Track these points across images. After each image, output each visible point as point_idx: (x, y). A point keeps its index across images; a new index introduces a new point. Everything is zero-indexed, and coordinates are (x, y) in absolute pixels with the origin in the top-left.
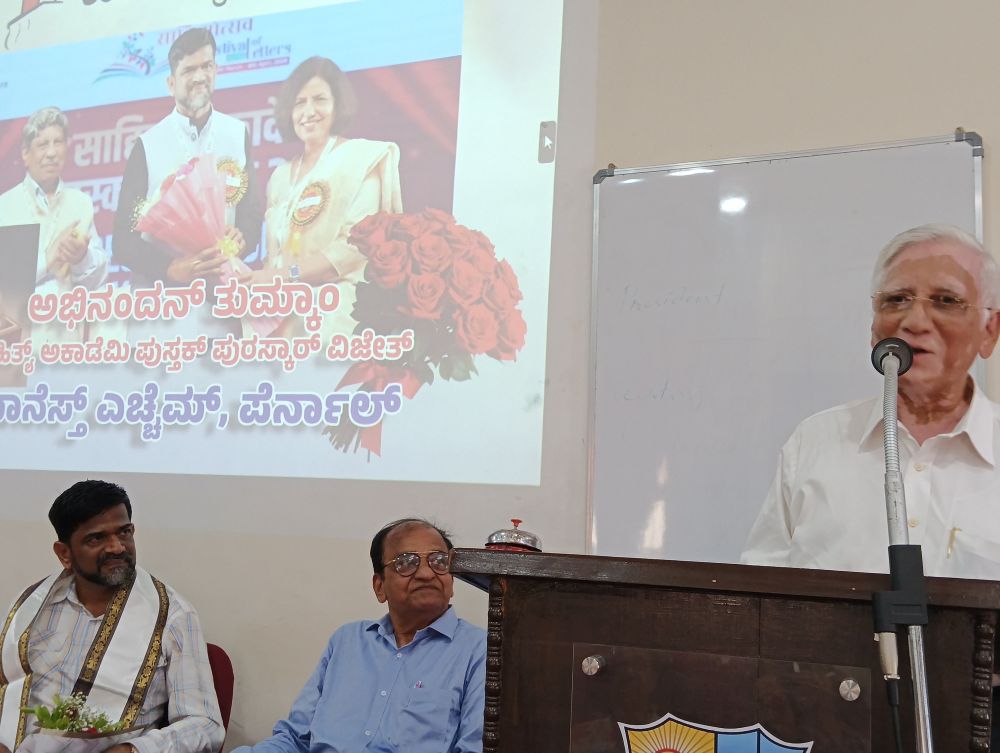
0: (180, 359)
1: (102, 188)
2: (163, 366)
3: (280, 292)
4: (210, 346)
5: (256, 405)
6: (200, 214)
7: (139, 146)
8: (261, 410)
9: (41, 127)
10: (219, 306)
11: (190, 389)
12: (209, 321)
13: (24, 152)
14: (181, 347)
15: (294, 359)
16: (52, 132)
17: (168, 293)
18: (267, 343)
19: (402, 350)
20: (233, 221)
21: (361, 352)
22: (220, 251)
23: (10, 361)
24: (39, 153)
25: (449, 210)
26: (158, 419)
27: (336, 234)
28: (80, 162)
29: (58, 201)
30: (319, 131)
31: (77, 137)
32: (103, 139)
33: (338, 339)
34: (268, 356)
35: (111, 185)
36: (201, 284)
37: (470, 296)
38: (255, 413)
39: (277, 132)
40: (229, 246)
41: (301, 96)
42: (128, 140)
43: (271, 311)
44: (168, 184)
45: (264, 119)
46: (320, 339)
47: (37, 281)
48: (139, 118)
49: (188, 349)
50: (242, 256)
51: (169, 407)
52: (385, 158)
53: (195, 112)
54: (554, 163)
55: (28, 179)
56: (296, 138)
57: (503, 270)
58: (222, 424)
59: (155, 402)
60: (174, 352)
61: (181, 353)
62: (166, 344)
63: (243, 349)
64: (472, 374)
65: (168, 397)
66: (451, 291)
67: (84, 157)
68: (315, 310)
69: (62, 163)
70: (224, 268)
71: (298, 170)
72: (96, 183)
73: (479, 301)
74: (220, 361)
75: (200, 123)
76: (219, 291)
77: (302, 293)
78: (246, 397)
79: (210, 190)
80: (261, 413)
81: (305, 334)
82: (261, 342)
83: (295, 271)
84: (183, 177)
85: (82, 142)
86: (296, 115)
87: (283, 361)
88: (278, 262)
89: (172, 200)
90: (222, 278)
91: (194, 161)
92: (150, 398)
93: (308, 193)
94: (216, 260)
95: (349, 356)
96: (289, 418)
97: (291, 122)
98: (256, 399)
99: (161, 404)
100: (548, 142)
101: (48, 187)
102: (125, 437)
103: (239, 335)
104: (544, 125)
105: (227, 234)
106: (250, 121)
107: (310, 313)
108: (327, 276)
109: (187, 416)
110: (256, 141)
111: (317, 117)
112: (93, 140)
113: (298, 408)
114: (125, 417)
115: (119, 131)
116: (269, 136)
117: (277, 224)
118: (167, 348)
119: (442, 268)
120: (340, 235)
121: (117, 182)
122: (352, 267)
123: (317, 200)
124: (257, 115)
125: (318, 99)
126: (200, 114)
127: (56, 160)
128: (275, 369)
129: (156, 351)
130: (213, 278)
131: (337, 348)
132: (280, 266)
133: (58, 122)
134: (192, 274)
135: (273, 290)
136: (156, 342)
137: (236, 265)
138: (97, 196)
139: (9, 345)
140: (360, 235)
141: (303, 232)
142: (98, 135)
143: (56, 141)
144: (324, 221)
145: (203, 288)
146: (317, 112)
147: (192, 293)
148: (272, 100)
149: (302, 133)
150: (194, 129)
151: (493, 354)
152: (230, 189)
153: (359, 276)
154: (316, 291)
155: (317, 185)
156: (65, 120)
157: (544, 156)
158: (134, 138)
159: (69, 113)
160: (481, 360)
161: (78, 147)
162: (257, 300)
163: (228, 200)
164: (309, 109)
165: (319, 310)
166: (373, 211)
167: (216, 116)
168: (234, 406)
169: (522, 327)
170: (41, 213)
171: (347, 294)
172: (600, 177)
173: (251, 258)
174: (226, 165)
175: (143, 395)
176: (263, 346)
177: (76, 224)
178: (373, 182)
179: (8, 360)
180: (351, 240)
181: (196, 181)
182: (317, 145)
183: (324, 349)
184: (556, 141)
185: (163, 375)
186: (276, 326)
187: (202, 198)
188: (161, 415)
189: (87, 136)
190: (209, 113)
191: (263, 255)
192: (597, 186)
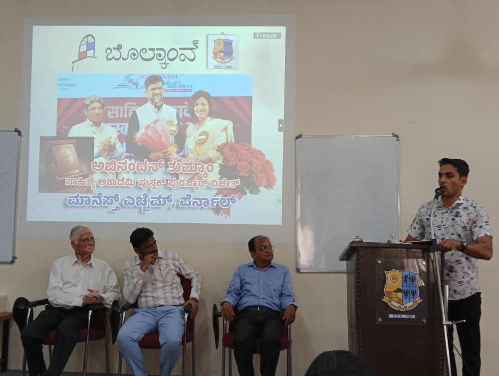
0: (156, 186)
1: (120, 126)
2: (149, 188)
3: (192, 165)
4: (167, 182)
5: (186, 201)
6: (161, 138)
7: (134, 114)
8: (187, 203)
9: (92, 102)
10: (170, 169)
11: (160, 195)
12: (167, 174)
13: (85, 110)
14: (156, 182)
15: (199, 187)
16: (97, 105)
17: (149, 164)
18: (189, 182)
19: (236, 185)
20: (174, 141)
21: (222, 185)
22: (169, 151)
23: (85, 185)
24: (92, 112)
25: (250, 142)
26: (149, 205)
27: (212, 148)
28: (109, 116)
29: (102, 130)
30: (204, 115)
31: (108, 107)
32: (119, 109)
33: (214, 181)
34: (189, 185)
35: (124, 126)
36: (163, 161)
37: (257, 170)
38: (185, 204)
39: (188, 114)
40: (173, 149)
41: (197, 102)
42: (130, 110)
43: (189, 171)
44: (147, 127)
45: (183, 109)
46: (208, 181)
47: (95, 157)
48: (134, 104)
49: (159, 182)
50: (178, 153)
51: (152, 201)
52: (228, 125)
53: (156, 104)
54: (283, 132)
55: (87, 120)
56: (196, 116)
57: (268, 162)
58: (173, 207)
59: (147, 199)
60: (153, 184)
61: (156, 184)
62: (150, 180)
63: (180, 183)
64: (259, 193)
65: (152, 198)
66: (252, 168)
67: (112, 115)
68: (205, 171)
69: (102, 116)
70: (171, 156)
71: (197, 127)
72: (118, 125)
73: (261, 171)
74: (171, 187)
76: (169, 164)
77: (200, 166)
78: (181, 198)
79: (164, 131)
80: (188, 203)
81: (202, 179)
82: (187, 181)
83: (197, 159)
84: (153, 125)
85: (110, 109)
86: (195, 109)
87: (195, 187)
88: (191, 156)
89: (149, 132)
90: (171, 160)
91: (157, 120)
92: (145, 198)
93: (201, 134)
94: (167, 154)
95: (218, 186)
96: (198, 205)
97: (194, 111)
98: (186, 199)
99: (149, 200)
100: (281, 125)
101: (97, 124)
102: (136, 211)
103: (178, 178)
104: (279, 120)
105: (172, 145)
106: (178, 109)
107: (204, 172)
108: (209, 161)
109: (160, 204)
110: (181, 116)
111: (203, 110)
112: (115, 110)
113: (201, 202)
114: (135, 204)
115: (126, 108)
116: (185, 114)
117: (190, 143)
118: (151, 182)
119: (249, 161)
120: (213, 149)
121: (127, 125)
122: (218, 159)
123: (204, 137)
124: (181, 107)
125: (203, 104)
126: (158, 105)
127: (99, 115)
128: (192, 190)
129: (146, 182)
130: (167, 160)
131: (214, 184)
132: (192, 157)
133: (99, 101)
134: (158, 158)
135: (190, 164)
136: (146, 180)
137: (176, 156)
138: (118, 129)
139: (84, 179)
140: (220, 149)
141: (200, 146)
142: (117, 108)
143: (99, 108)
144: (207, 143)
145: (163, 163)
146: (203, 108)
147: (159, 164)
148: (186, 103)
149: (198, 115)
150: (156, 110)
151: (266, 187)
152: (172, 131)
153: (220, 162)
154: (205, 166)
155: (204, 132)
156: (102, 101)
157: (280, 130)
158: (132, 110)
159: (103, 99)
160: (262, 189)
161: (109, 111)
162: (184, 167)
163: (171, 134)
164: (200, 107)
165: (207, 172)
166: (225, 142)
167: (164, 106)
168: (178, 201)
169: (275, 180)
170: (94, 133)
171: (217, 167)
172: (297, 138)
173: (181, 154)
174: (170, 123)
175: (142, 197)
176: (187, 182)
177: (110, 138)
178: (224, 133)
179: (84, 184)
180: (217, 150)
181: (158, 127)
182: (204, 119)
183: (209, 184)
184: (284, 125)
185: (149, 191)
186: (192, 176)
187: (161, 133)
189: (113, 108)
190: (162, 105)
191: (186, 153)
192: (297, 140)
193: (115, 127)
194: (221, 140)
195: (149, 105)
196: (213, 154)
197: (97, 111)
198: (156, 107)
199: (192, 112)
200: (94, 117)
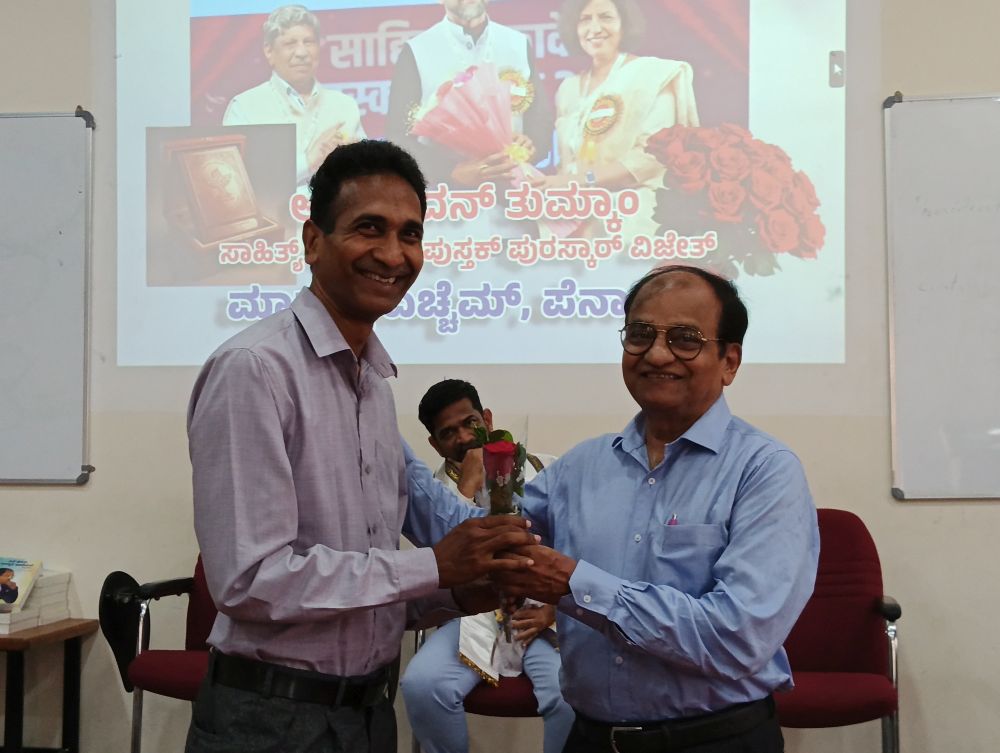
0: (474, 258)
1: (368, 91)
2: (455, 265)
3: (576, 197)
4: (505, 247)
5: (560, 299)
6: (484, 120)
7: (407, 51)
8: (565, 304)
9: (286, 25)
10: (511, 209)
11: (487, 286)
12: (501, 223)
13: (267, 49)
14: (473, 247)
15: (596, 257)
16: (299, 32)
17: (454, 196)
18: (567, 244)
19: (706, 249)
20: (521, 129)
21: (664, 252)
22: (508, 157)
23: (274, 260)
24: (287, 52)
25: (744, 122)
26: (454, 314)
27: (633, 144)
28: (336, 62)
29: (316, 103)
30: (607, 48)
31: (330, 38)
32: (364, 43)
33: (640, 240)
34: (568, 255)
35: (378, 89)
36: (491, 187)
37: (770, 203)
38: (559, 308)
39: (562, 47)
40: (518, 153)
41: (586, 12)
42: (394, 45)
43: (567, 214)
44: (444, 91)
45: (547, 33)
46: (622, 240)
47: (298, 181)
48: (405, 24)
49: (482, 249)
50: (533, 161)
51: (466, 303)
52: (678, 76)
53: (469, 22)
54: (843, 88)
55: (275, 77)
56: (584, 53)
57: (800, 179)
58: (524, 318)
59: (449, 298)
60: (466, 252)
61: (474, 253)
62: (456, 244)
63: (542, 249)
64: (776, 270)
65: (463, 294)
66: (752, 198)
67: (342, 59)
68: (615, 213)
69: (315, 64)
70: (514, 173)
71: (587, 83)
72: (361, 87)
73: (777, 208)
74: (518, 260)
75: (476, 32)
76: (511, 194)
77: (600, 198)
78: (548, 293)
79: (493, 99)
80: (565, 307)
81: (606, 235)
82: (561, 243)
83: (591, 177)
84: (460, 84)
85: (339, 44)
86: (581, 30)
87: (585, 259)
88: (572, 168)
89: (451, 106)
90: (514, 182)
91: (472, 69)
92: (444, 295)
93: (601, 104)
94: (505, 166)
95: (652, 255)
96: (594, 311)
97: (577, 39)
98: (559, 295)
99: (455, 301)
100: (837, 69)
101: (302, 87)
102: (419, 331)
103: (536, 236)
104: (833, 54)
105: (515, 140)
106: (532, 34)
107: (610, 216)
108: (626, 182)
109: (486, 310)
110: (540, 53)
111: (604, 34)
112: (351, 44)
113: (604, 303)
114: (416, 312)
115: (382, 35)
116: (553, 49)
117: (569, 132)
118: (458, 248)
119: (741, 178)
120: (637, 145)
121: (385, 86)
122: (651, 174)
123: (610, 112)
124: (539, 29)
125: (603, 16)
126: (475, 23)
127: (308, 60)
128: (578, 269)
129: (445, 250)
130: (504, 182)
131: (640, 248)
132: (575, 172)
133: (306, 21)
134: (480, 178)
135: (570, 194)
136: (445, 242)
137: (527, 170)
138: (362, 98)
140: (657, 145)
141: (597, 141)
142: (357, 38)
143: (306, 41)
145: (493, 192)
146: (604, 29)
147: (482, 195)
149: (590, 49)
150: (469, 38)
151: (796, 252)
152: (515, 97)
153: (658, 182)
154: (615, 196)
155: (609, 98)
156: (315, 20)
157: (835, 81)
158: (402, 42)
159: (322, 14)
160: (784, 258)
161: (334, 49)
162: (553, 203)
163: (514, 108)
164: (595, 26)
165: (619, 213)
166: (669, 124)
167: (493, 27)
168: (536, 301)
169: (822, 231)
170: (296, 113)
171: (647, 199)
172: (889, 103)
173: (544, 164)
174: (510, 75)
175: (435, 292)
176: (563, 246)
177: (341, 125)
178: (667, 98)
179: (270, 259)
180: (647, 150)
181: (476, 88)
182: (607, 61)
183: (627, 247)
184: (845, 68)
185: (454, 271)
186: (575, 228)
187: (485, 106)
188: (457, 311)
189: (345, 39)
190: (485, 24)
191: (556, 161)
192: (887, 110)
193: (354, 92)
194: (659, 118)
195: (446, 27)
196: (636, 160)
197: (300, 50)
198: (467, 30)
199: (572, 41)
200: (292, 66)
